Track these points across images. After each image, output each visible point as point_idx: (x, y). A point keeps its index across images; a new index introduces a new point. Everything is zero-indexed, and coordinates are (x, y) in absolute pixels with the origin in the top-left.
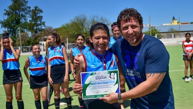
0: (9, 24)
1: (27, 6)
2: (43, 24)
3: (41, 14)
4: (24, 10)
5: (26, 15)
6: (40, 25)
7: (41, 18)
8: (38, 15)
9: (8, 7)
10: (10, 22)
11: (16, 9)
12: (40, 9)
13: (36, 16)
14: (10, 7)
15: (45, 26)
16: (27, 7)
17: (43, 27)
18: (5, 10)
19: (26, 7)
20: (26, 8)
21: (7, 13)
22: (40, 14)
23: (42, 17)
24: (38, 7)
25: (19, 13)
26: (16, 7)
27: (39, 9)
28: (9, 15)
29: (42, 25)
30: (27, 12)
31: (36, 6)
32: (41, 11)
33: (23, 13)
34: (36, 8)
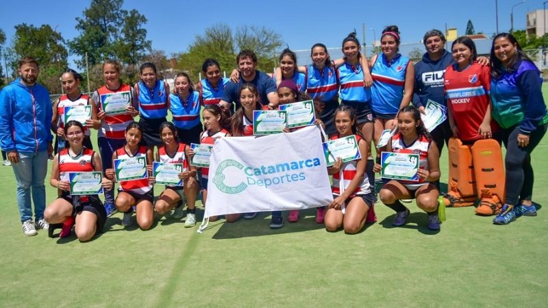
0: (83, 47)
1: (120, 9)
2: (148, 45)
3: (143, 26)
4: (113, 18)
5: (117, 28)
6: (141, 47)
8: (138, 28)
9: (84, 12)
10: (86, 43)
11: (99, 17)
12: (141, 15)
13: (133, 30)
14: (88, 13)
15: (151, 50)
16: (122, 11)
17: (147, 52)
18: (77, 19)
19: (119, 12)
20: (118, 14)
21: (82, 25)
22: (140, 25)
23: (145, 31)
24: (137, 12)
25: (105, 24)
26: (97, 12)
27: (139, 15)
28: (84, 28)
29: (145, 49)
30: (121, 22)
31: (134, 10)
32: (144, 20)
33: (113, 24)
34: (134, 12)
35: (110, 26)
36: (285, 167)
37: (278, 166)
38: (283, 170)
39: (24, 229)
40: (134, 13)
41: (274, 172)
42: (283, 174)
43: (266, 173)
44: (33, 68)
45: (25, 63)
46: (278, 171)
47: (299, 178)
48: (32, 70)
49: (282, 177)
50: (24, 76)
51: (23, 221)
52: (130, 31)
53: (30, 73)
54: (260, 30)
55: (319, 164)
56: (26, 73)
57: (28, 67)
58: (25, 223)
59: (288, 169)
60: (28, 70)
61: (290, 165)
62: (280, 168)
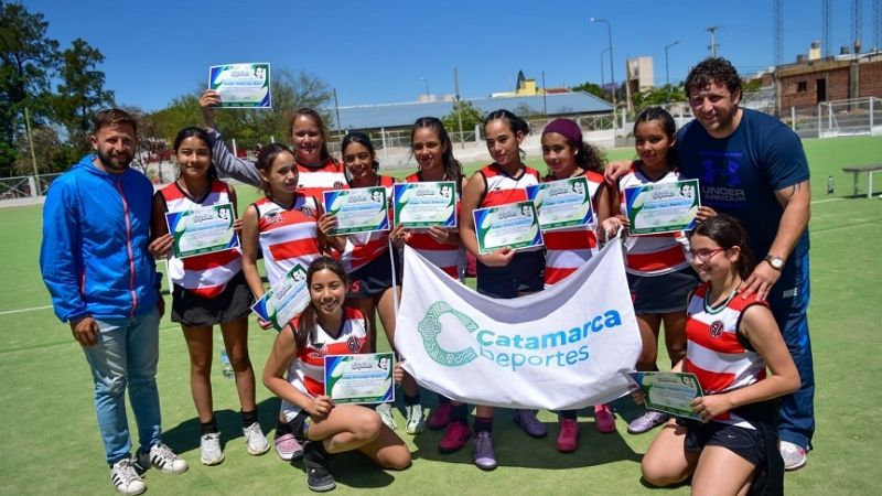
1: (45, 38)
2: (109, 97)
3: (99, 67)
4: (35, 52)
5: (43, 69)
6: (98, 101)
7: (97, 78)
8: (89, 68)
12: (94, 49)
13: (80, 73)
16: (46, 41)
19: (43, 43)
20: (42, 46)
22: (93, 65)
23: (102, 74)
24: (85, 43)
25: (20, 63)
27: (91, 49)
30: (46, 59)
31: (79, 40)
32: (98, 56)
33: (34, 63)
34: (79, 44)
35: (29, 66)
36: (559, 339)
37: (545, 338)
38: (554, 344)
39: (115, 480)
40: (81, 45)
41: (536, 347)
42: (554, 351)
43: (521, 347)
44: (124, 135)
45: (108, 123)
46: (545, 346)
47: (580, 356)
48: (125, 141)
49: (548, 358)
50: (105, 152)
51: (111, 463)
52: (76, 75)
53: (118, 146)
54: (297, 76)
55: (618, 322)
56: (109, 145)
57: (115, 134)
58: (116, 465)
59: (563, 343)
60: (113, 140)
61: (568, 335)
62: (549, 341)
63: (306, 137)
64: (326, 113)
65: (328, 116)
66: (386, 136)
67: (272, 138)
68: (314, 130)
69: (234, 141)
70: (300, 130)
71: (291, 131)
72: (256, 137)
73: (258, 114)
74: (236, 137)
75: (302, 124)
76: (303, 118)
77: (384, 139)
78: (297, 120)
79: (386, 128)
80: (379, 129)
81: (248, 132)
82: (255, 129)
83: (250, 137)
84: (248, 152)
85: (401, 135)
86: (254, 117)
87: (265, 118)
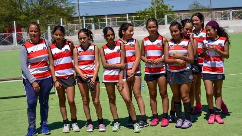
63: (33, 33)
64: (71, 6)
65: (73, 7)
66: (109, 20)
67: (38, 21)
68: (36, 30)
69: (14, 22)
70: (31, 30)
71: (29, 30)
72: (28, 20)
73: (30, 6)
74: (16, 20)
75: (32, 28)
76: (33, 26)
77: (107, 22)
78: (31, 26)
79: (108, 16)
80: (104, 16)
81: (23, 17)
82: (27, 15)
83: (24, 20)
84: (22, 29)
85: (118, 20)
86: (27, 8)
87: (34, 8)
